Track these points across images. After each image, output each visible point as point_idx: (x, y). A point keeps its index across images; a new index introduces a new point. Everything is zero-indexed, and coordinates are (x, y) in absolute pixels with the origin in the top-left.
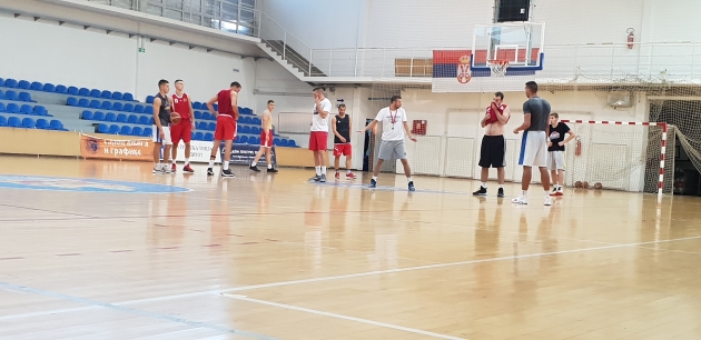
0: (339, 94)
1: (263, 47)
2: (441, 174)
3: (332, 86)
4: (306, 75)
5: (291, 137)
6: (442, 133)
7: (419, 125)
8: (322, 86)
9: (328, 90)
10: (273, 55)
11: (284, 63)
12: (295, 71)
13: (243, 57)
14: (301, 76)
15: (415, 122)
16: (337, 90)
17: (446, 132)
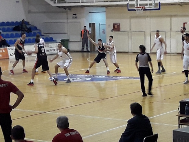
0: (73, 11)
2: (130, 51)
3: (70, 8)
4: (55, 3)
5: (51, 36)
6: (128, 30)
7: (116, 26)
8: (65, 8)
9: (67, 9)
12: (49, 1)
14: (52, 4)
15: (114, 25)
16: (73, 9)
17: (130, 29)
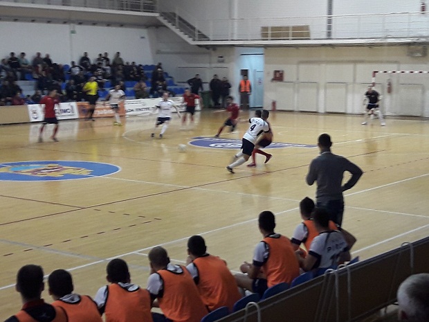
0: (218, 52)
1: (162, 20)
2: (295, 109)
3: (214, 47)
4: (194, 40)
6: (294, 79)
7: (278, 74)
8: (207, 47)
9: (211, 49)
10: (169, 25)
11: (177, 31)
12: (186, 38)
13: (147, 26)
14: (190, 41)
15: (276, 72)
16: (218, 49)
17: (298, 79)
